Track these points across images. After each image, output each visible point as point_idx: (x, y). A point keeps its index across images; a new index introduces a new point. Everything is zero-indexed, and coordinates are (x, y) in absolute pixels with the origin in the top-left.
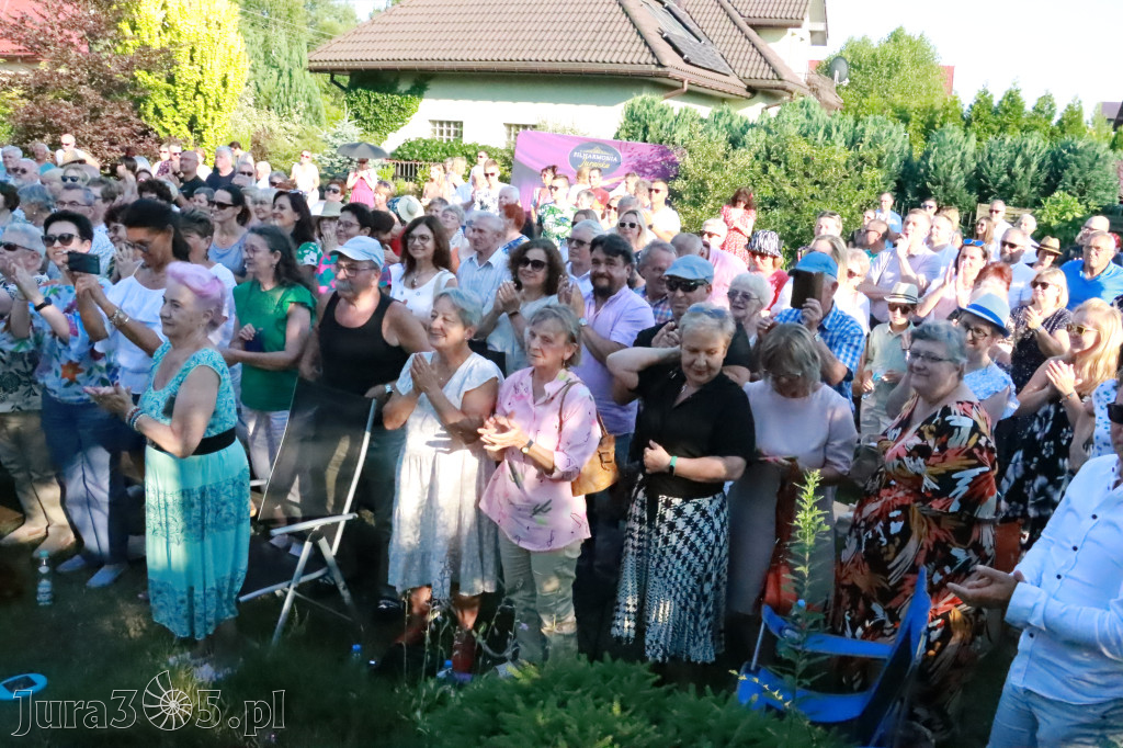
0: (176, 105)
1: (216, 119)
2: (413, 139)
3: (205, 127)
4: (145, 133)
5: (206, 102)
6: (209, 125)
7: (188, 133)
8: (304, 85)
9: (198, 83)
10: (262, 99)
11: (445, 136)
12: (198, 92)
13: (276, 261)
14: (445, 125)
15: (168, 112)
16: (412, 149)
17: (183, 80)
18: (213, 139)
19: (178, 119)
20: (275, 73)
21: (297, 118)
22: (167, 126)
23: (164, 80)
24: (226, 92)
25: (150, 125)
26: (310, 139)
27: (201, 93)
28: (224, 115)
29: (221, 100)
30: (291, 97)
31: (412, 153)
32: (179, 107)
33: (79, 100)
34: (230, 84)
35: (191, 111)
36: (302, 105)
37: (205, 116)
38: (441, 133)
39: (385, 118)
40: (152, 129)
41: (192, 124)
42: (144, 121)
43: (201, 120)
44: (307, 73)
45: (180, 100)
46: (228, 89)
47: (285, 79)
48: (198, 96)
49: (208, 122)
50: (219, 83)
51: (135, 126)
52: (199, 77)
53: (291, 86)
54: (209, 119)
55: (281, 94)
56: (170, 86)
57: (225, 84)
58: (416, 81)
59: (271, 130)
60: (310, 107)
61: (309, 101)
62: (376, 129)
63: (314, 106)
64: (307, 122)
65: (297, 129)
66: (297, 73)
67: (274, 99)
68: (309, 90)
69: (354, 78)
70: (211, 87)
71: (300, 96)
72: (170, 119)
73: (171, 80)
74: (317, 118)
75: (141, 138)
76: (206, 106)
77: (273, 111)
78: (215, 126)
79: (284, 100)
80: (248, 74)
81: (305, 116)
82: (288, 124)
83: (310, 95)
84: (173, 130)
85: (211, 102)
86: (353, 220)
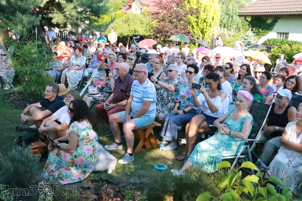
0: (198, 25)
1: (209, 29)
2: (270, 39)
3: (206, 32)
4: (189, 33)
5: (207, 24)
6: (207, 31)
7: (200, 34)
8: (236, 20)
9: (205, 19)
10: (223, 25)
11: (282, 38)
12: (205, 21)
14: (282, 34)
15: (195, 27)
16: (270, 42)
17: (201, 18)
18: (208, 35)
19: (198, 29)
20: (228, 17)
21: (232, 30)
22: (195, 31)
23: (195, 18)
24: (213, 22)
25: (190, 31)
26: (237, 37)
27: (206, 22)
28: (211, 29)
29: (211, 24)
30: (232, 24)
31: (269, 43)
32: (199, 26)
33: (172, 23)
34: (214, 19)
35: (202, 27)
36: (235, 26)
37: (206, 29)
38: (281, 37)
39: (261, 32)
40: (190, 32)
41: (202, 31)
42: (189, 30)
43: (205, 30)
44: (238, 17)
45: (199, 24)
46: (214, 21)
47: (230, 19)
48: (205, 23)
50: (211, 19)
51: (186, 31)
52: (206, 17)
53: (232, 20)
54: (207, 30)
55: (229, 23)
56: (197, 20)
57: (213, 19)
58: (274, 19)
59: (224, 34)
60: (238, 28)
61: (237, 25)
62: (258, 35)
63: (239, 27)
64: (236, 32)
65: (232, 34)
66: (234, 17)
67: (226, 25)
68: (238, 22)
69: (253, 18)
70: (209, 20)
71: (235, 24)
72: (196, 29)
73: (197, 18)
74: (239, 30)
75: (188, 34)
76: (207, 26)
77: (225, 28)
78: (208, 32)
79: (229, 25)
80: (220, 17)
81: (235, 30)
82: (229, 32)
83: (238, 24)
84: (196, 32)
85: (208, 25)
86: (265, 77)
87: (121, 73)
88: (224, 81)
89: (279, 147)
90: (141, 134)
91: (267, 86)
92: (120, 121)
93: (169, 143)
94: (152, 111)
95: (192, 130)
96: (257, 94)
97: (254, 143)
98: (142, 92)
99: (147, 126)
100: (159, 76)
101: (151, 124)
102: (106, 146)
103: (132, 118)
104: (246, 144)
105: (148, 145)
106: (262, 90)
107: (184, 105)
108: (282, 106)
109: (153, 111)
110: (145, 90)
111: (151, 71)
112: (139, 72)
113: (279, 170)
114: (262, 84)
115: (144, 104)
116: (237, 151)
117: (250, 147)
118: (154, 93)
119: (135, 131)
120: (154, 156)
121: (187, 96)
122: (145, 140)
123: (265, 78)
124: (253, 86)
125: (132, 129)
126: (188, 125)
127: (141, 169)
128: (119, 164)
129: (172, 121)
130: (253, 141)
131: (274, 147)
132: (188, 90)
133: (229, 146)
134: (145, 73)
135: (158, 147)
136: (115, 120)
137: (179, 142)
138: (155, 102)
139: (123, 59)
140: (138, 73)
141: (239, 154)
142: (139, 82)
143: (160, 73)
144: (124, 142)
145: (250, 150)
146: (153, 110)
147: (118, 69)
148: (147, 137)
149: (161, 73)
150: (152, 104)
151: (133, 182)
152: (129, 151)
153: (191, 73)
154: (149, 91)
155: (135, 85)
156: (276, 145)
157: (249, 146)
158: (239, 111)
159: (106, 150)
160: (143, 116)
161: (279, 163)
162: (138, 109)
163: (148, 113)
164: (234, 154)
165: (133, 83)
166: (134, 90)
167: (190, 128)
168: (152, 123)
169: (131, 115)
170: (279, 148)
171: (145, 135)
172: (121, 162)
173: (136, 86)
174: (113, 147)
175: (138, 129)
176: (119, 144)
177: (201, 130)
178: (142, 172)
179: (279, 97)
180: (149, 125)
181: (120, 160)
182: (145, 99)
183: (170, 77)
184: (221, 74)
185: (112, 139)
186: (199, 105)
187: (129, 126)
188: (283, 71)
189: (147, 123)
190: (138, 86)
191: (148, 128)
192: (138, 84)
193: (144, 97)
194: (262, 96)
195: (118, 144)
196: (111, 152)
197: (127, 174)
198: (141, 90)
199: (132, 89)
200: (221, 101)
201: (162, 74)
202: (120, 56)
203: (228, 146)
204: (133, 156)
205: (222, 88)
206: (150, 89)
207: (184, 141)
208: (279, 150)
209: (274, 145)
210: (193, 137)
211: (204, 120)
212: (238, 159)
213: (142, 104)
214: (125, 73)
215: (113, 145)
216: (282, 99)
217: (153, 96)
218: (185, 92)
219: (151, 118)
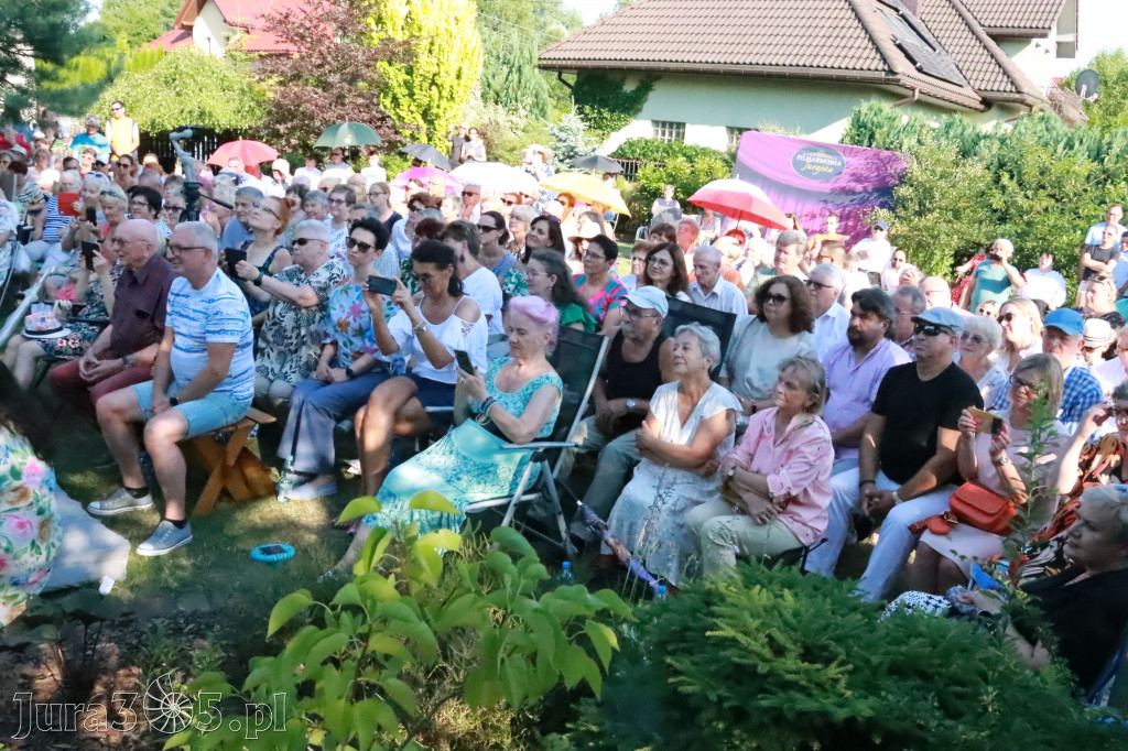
0: (411, 95)
1: (448, 109)
2: (635, 139)
3: (438, 116)
4: (383, 119)
5: (440, 93)
6: (441, 114)
7: (421, 122)
8: (533, 82)
9: (434, 75)
10: (492, 94)
11: (667, 137)
12: (433, 83)
13: (552, 284)
14: (667, 126)
15: (404, 101)
16: (634, 148)
17: (421, 72)
18: (445, 127)
19: (413, 108)
20: (506, 69)
21: (522, 112)
22: (402, 114)
23: (403, 71)
24: (459, 85)
25: (387, 113)
26: (536, 133)
27: (436, 85)
28: (455, 106)
29: (454, 91)
30: (519, 93)
31: (633, 152)
32: (415, 97)
33: (326, 86)
34: (463, 77)
35: (426, 101)
36: (530, 100)
37: (438, 106)
38: (663, 134)
39: (609, 118)
40: (389, 117)
41: (425, 115)
42: (383, 109)
43: (434, 110)
44: (537, 70)
45: (416, 91)
46: (462, 82)
47: (515, 77)
48: (434, 88)
49: (441, 112)
50: (454, 75)
51: (374, 113)
52: (435, 69)
53: (520, 82)
54: (442, 110)
55: (510, 90)
56: (409, 77)
57: (458, 77)
58: (642, 82)
59: (498, 124)
60: (537, 104)
61: (536, 96)
62: (600, 128)
63: (541, 102)
64: (534, 116)
65: (522, 123)
66: (526, 70)
67: (502, 95)
68: (537, 86)
69: (582, 77)
70: (447, 80)
71: (528, 91)
72: (406, 108)
73: (410, 72)
74: (543, 112)
75: (379, 123)
76: (441, 97)
77: (500, 105)
78: (446, 118)
79: (512, 95)
80: (480, 70)
81: (531, 111)
82: (514, 118)
83: (537, 92)
84: (408, 118)
85: (445, 93)
86: (600, 253)
87: (134, 255)
88: (476, 269)
89: (637, 458)
90: (209, 453)
91: (606, 280)
92: (134, 414)
93: (307, 478)
94: (243, 374)
95: (375, 428)
96: (573, 305)
97: (563, 454)
98: (201, 315)
99: (228, 426)
100: (270, 260)
101: (241, 417)
102: (95, 505)
103: (174, 402)
104: (537, 458)
105: (238, 489)
106: (591, 293)
107: (348, 351)
108: (641, 337)
109: (246, 376)
110: (212, 308)
111: (242, 243)
112: (186, 249)
113: (634, 527)
114: (593, 275)
115: (210, 355)
116: (514, 484)
117: (552, 468)
118: (241, 317)
119: (186, 445)
120: (258, 521)
121: (355, 320)
122: (226, 473)
123: (598, 257)
124: (555, 281)
125: (177, 439)
126: (360, 414)
127: (215, 566)
128: (142, 557)
129: (310, 407)
130: (559, 450)
131: (624, 460)
132: (357, 302)
133: (488, 472)
134: (207, 251)
135: (274, 490)
136: (118, 411)
137: (344, 470)
138: (248, 344)
139: (150, 210)
140: (184, 252)
141: (519, 490)
142: (189, 285)
143: (271, 251)
144: (153, 486)
145: (551, 477)
146: (246, 372)
147: (121, 242)
148: (231, 462)
149: (275, 251)
150: (240, 352)
151: (189, 611)
152: (173, 512)
153: (364, 247)
154: (223, 309)
155: (177, 295)
156: (629, 453)
157: (546, 463)
158: (521, 361)
159: (91, 518)
160: (212, 394)
161: (632, 506)
162: (192, 374)
163: (230, 384)
164: (506, 494)
165: (173, 287)
166: (178, 309)
167: (368, 423)
168: (244, 414)
169: (173, 392)
170: (638, 462)
171: (224, 454)
172: (147, 550)
173: (183, 295)
174: (116, 506)
175: (198, 437)
176: (140, 493)
177: (405, 428)
178: (217, 576)
179: (634, 310)
180: (235, 421)
181: (141, 546)
182: (212, 339)
183: (301, 265)
184: (458, 247)
185: (114, 479)
186: (393, 347)
187: (164, 432)
188: (660, 235)
189: (226, 416)
190: (187, 296)
191: (232, 432)
192: (188, 289)
193: (208, 332)
194: (588, 311)
195: (135, 493)
196: (112, 522)
197: (167, 589)
198: (199, 308)
199: (169, 309)
200: (463, 331)
201: (277, 254)
202: (140, 199)
203: (485, 472)
204: (188, 529)
205: (464, 291)
206: (227, 305)
207: (355, 468)
208: (635, 469)
209: (623, 454)
210: (380, 450)
211: (413, 395)
212: (515, 505)
213: (206, 354)
214: (147, 255)
215: (119, 496)
216: (640, 316)
217: (238, 326)
218: (347, 310)
219: (238, 399)
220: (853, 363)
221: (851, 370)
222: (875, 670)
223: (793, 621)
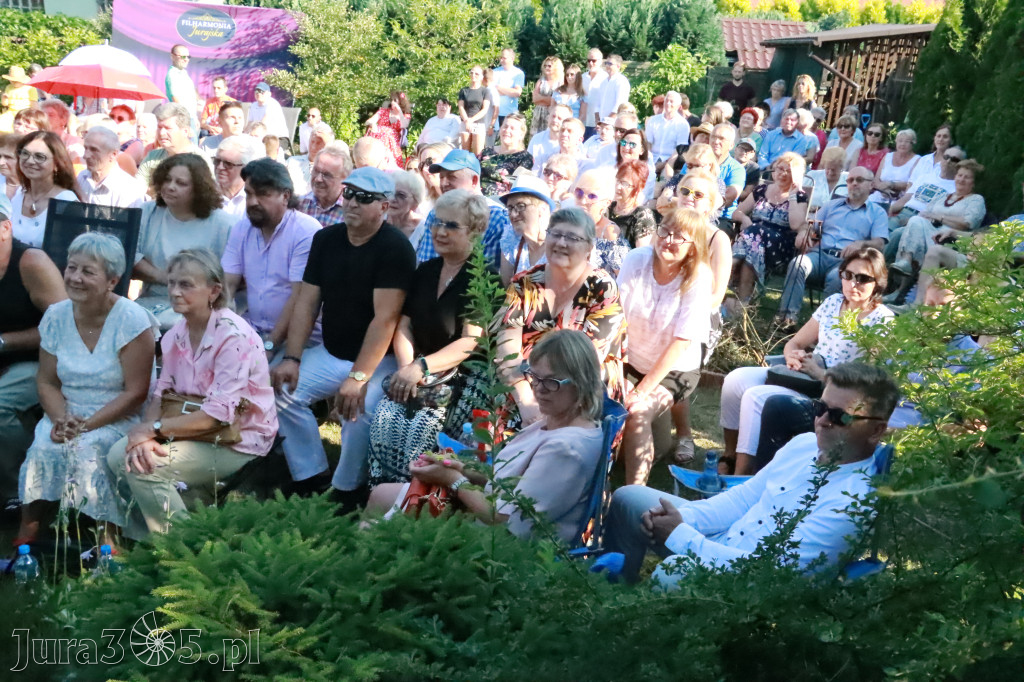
220: (262, 244)
221: (262, 252)
222: (366, 610)
223: (260, 576)
